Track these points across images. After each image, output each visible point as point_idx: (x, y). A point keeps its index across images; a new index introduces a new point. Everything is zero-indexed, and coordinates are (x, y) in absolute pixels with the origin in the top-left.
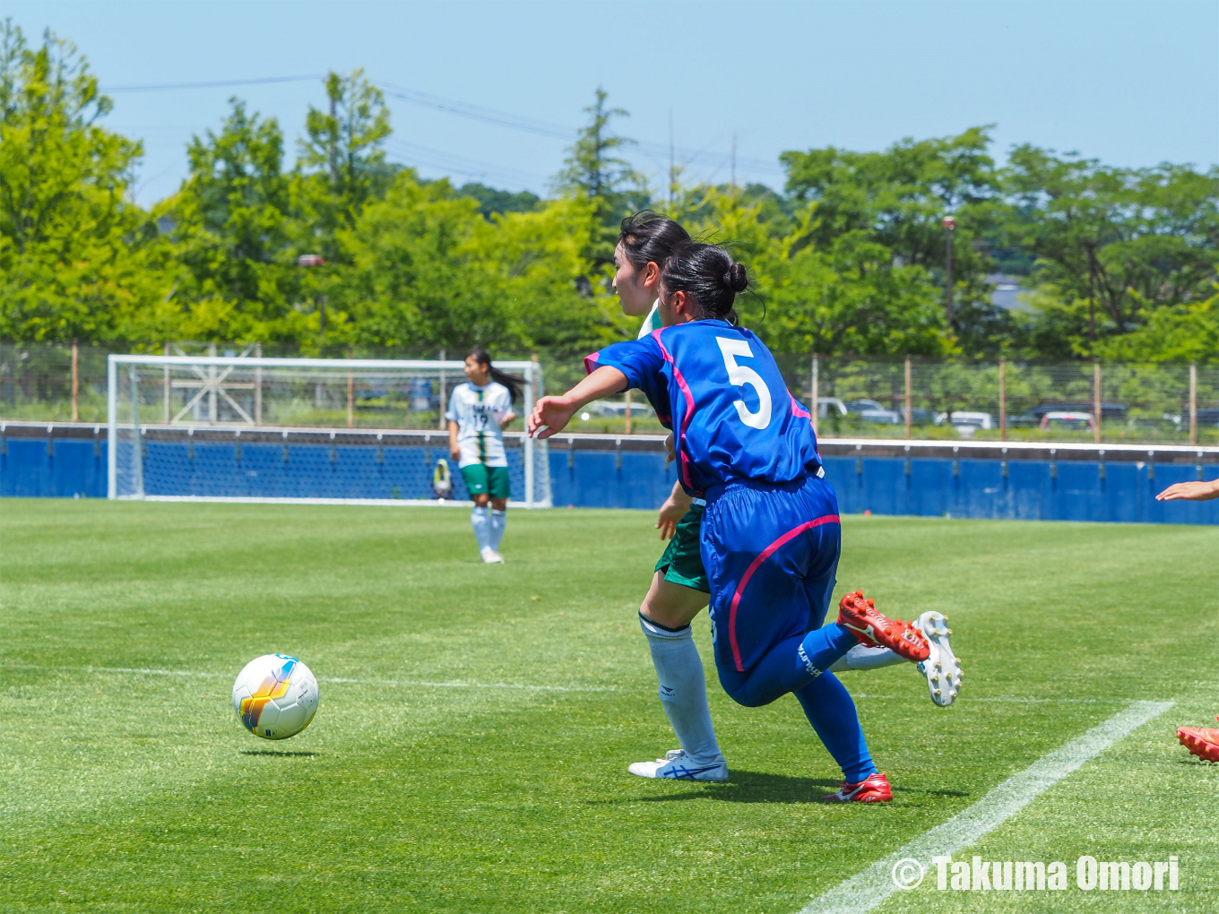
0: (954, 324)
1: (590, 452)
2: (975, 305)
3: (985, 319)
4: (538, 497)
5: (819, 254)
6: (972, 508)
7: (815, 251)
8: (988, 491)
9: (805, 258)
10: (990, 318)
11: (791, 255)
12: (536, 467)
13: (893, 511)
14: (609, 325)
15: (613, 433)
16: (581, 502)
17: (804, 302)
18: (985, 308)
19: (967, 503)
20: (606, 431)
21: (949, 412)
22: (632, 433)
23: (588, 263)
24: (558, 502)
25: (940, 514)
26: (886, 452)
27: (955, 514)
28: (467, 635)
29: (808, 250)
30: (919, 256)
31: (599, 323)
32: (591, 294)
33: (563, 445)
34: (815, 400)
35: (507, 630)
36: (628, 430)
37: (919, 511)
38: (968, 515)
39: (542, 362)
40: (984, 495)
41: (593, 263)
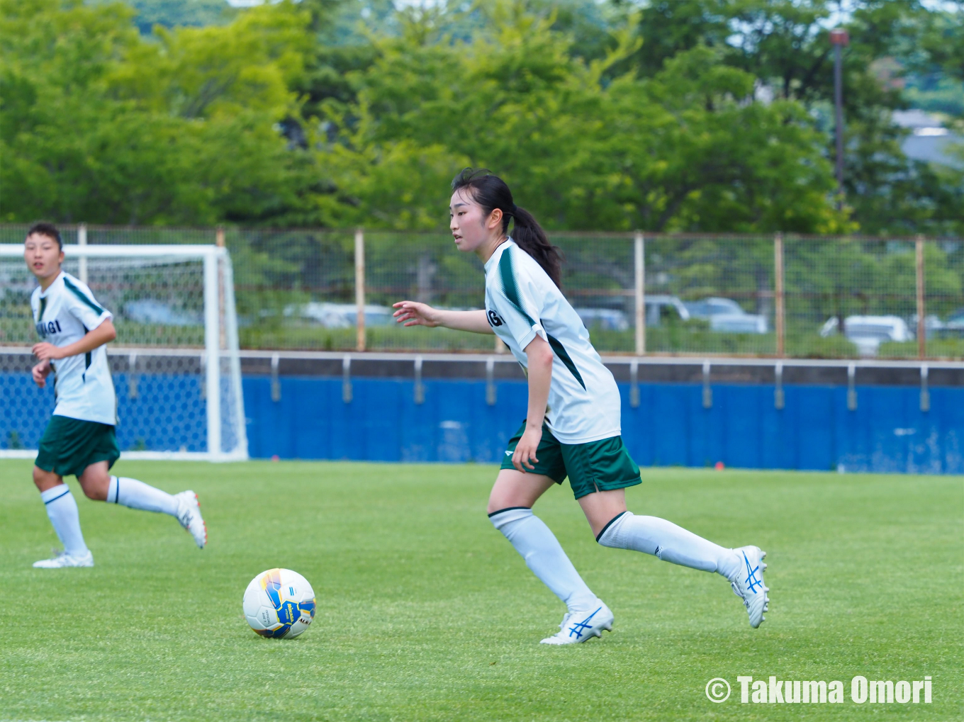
0: (848, 184)
1: (305, 378)
2: (879, 157)
3: (891, 177)
4: (228, 444)
5: (644, 83)
6: (876, 457)
7: (639, 77)
8: (900, 432)
9: (624, 91)
10: (900, 176)
11: (603, 84)
12: (223, 401)
13: (760, 462)
14: (332, 190)
15: (339, 350)
16: (292, 452)
17: (621, 154)
18: (893, 162)
19: (870, 450)
20: (328, 347)
21: (841, 318)
22: (367, 350)
23: (299, 99)
24: (257, 451)
25: (831, 467)
26: (747, 377)
27: (852, 467)
28: (103, 650)
29: (628, 79)
30: (796, 84)
31: (317, 189)
32: (304, 145)
33: (264, 369)
34: (640, 300)
35: (164, 641)
36: (361, 346)
37: (796, 462)
38: (870, 466)
39: (231, 246)
40: (894, 439)
41: (306, 98)
